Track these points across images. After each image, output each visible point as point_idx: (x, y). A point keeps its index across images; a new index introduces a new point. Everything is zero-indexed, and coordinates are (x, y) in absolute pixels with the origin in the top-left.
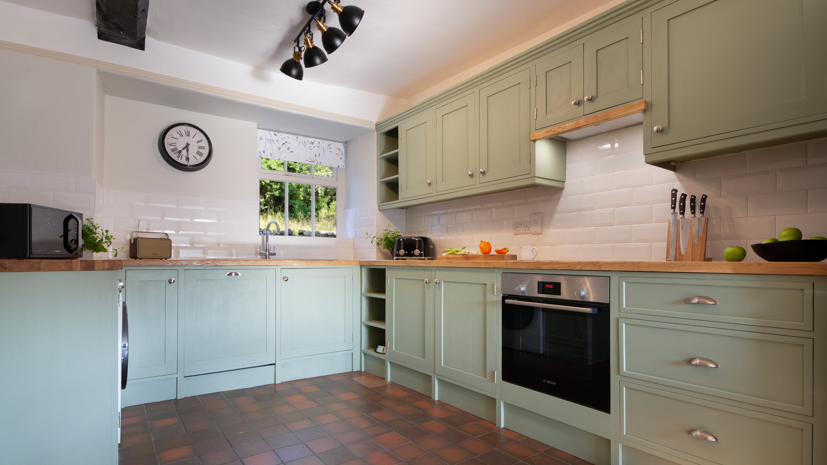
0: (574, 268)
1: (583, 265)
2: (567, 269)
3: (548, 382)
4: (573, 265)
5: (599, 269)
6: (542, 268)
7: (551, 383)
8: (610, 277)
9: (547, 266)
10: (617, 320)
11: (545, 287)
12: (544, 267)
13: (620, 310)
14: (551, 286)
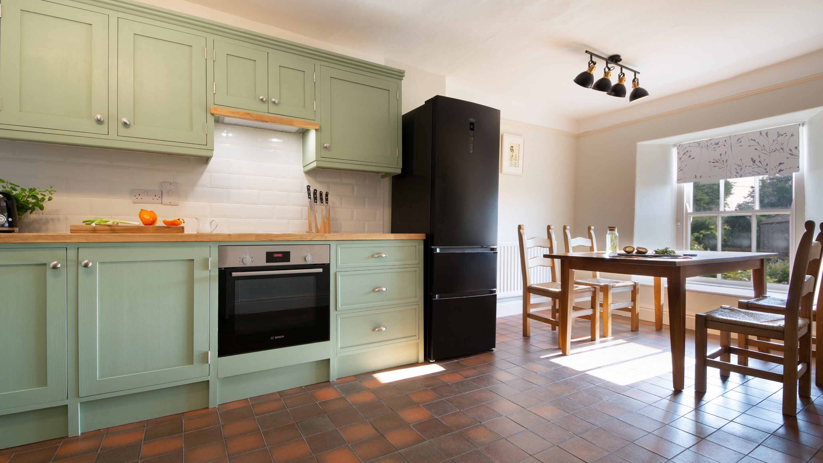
0: (305, 239)
1: (313, 236)
2: (299, 240)
3: (276, 338)
4: (304, 237)
5: (325, 239)
6: (274, 240)
7: (279, 337)
8: (330, 245)
9: (279, 238)
10: (336, 274)
11: (274, 256)
12: (275, 239)
13: (337, 267)
14: (280, 255)
